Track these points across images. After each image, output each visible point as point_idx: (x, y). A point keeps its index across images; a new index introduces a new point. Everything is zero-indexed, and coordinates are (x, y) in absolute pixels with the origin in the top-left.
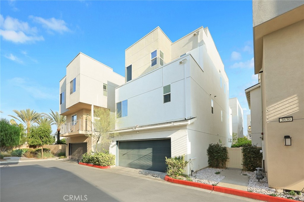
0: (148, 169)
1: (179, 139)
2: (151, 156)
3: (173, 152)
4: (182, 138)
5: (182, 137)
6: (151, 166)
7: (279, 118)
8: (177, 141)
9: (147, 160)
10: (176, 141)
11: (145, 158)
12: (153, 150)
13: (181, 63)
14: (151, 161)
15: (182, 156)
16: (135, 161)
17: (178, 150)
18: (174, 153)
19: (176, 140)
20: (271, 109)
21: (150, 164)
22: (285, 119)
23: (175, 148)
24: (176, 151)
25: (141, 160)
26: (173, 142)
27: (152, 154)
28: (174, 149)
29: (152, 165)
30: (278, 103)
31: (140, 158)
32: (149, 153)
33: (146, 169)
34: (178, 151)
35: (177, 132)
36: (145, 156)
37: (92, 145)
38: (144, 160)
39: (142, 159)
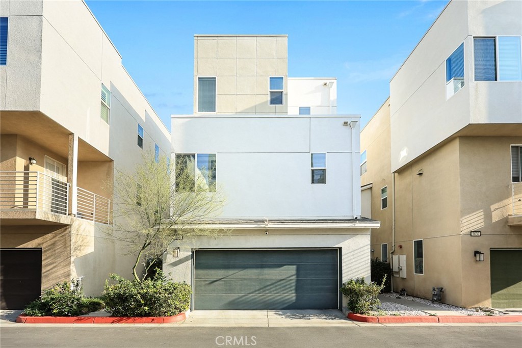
0: (287, 307)
1: (356, 250)
2: (294, 281)
3: (346, 272)
4: (362, 249)
5: (362, 247)
6: (294, 301)
7: (471, 232)
8: (354, 253)
9: (283, 290)
10: (351, 254)
11: (279, 285)
12: (298, 270)
13: (346, 124)
14: (293, 291)
15: (363, 278)
16: (250, 295)
17: (355, 269)
18: (347, 274)
19: (352, 252)
20: (465, 220)
21: (292, 297)
22: (476, 233)
23: (350, 265)
24: (351, 270)
25: (267, 292)
26: (346, 254)
27: (295, 277)
28: (347, 266)
29: (294, 298)
30: (471, 215)
31: (265, 287)
32: (288, 276)
33: (281, 307)
34: (354, 271)
35: (354, 238)
36: (279, 283)
37: (72, 259)
38: (276, 290)
39: (271, 288)
